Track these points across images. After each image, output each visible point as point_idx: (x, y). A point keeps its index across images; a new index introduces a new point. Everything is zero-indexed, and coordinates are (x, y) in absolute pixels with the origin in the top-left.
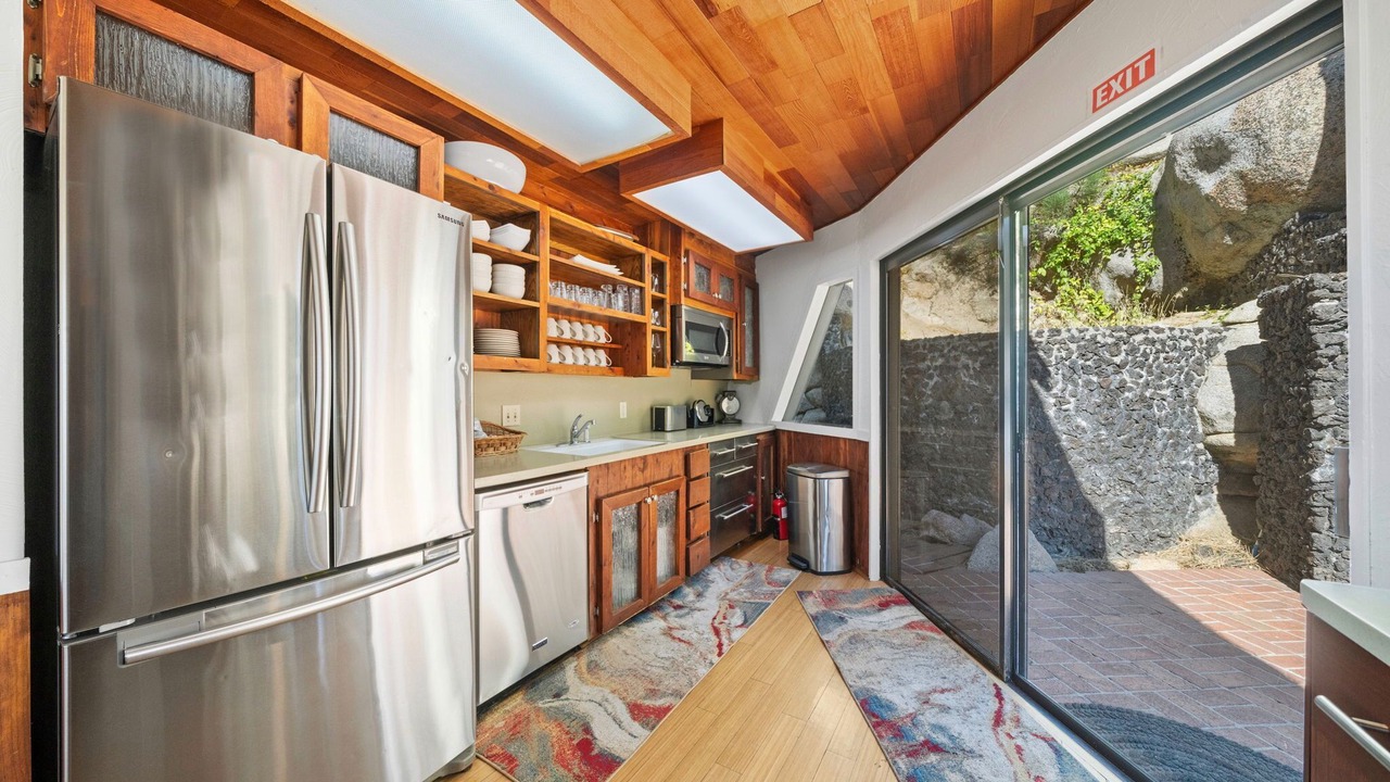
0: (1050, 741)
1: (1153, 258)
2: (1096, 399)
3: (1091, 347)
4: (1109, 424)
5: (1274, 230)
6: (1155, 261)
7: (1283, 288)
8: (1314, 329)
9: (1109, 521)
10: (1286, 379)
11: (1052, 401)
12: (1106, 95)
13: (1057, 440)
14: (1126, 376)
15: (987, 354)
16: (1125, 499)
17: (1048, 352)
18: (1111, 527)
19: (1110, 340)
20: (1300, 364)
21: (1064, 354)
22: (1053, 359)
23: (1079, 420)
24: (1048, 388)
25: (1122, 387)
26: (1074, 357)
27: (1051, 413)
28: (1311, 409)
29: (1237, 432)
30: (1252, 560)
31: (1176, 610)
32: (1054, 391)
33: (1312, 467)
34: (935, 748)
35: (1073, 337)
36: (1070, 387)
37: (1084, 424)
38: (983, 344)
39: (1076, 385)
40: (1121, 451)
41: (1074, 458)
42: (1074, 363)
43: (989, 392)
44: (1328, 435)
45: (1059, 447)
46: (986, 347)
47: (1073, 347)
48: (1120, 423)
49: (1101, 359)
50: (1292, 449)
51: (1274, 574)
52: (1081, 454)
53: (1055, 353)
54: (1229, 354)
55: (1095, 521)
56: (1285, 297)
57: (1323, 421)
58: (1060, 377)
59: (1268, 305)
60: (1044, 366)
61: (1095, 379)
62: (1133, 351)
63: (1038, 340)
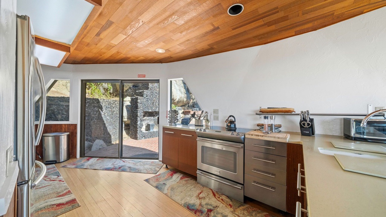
0: (131, 160)
1: (111, 86)
2: (110, 113)
3: (110, 103)
4: (112, 118)
5: (129, 87)
6: (111, 87)
7: (134, 97)
8: (138, 104)
9: (112, 136)
10: (134, 110)
11: (103, 114)
12: (139, 76)
13: (104, 121)
14: (114, 109)
15: (90, 103)
16: (114, 131)
17: (102, 104)
18: (112, 137)
19: (113, 102)
20: (136, 108)
21: (105, 104)
22: (103, 105)
23: (108, 117)
24: (102, 111)
25: (114, 111)
26: (107, 105)
27: (103, 116)
28: (137, 114)
29: (127, 118)
30: (130, 137)
31: (127, 146)
32: (103, 112)
33: (137, 122)
34: (121, 167)
35: (107, 101)
36: (106, 111)
37: (108, 118)
38: (89, 100)
39: (107, 110)
40: (114, 123)
41: (107, 125)
42: (107, 106)
43: (90, 112)
44: (139, 118)
45: (104, 123)
46: (89, 101)
47: (107, 103)
48: (114, 117)
49: (111, 106)
50: (135, 120)
51: (132, 139)
52: (108, 124)
53: (104, 104)
54: (126, 106)
55: (110, 136)
56: (135, 99)
57: (139, 116)
58: (104, 109)
59: (132, 99)
60: (102, 106)
61: (110, 109)
62: (115, 105)
63: (101, 101)
